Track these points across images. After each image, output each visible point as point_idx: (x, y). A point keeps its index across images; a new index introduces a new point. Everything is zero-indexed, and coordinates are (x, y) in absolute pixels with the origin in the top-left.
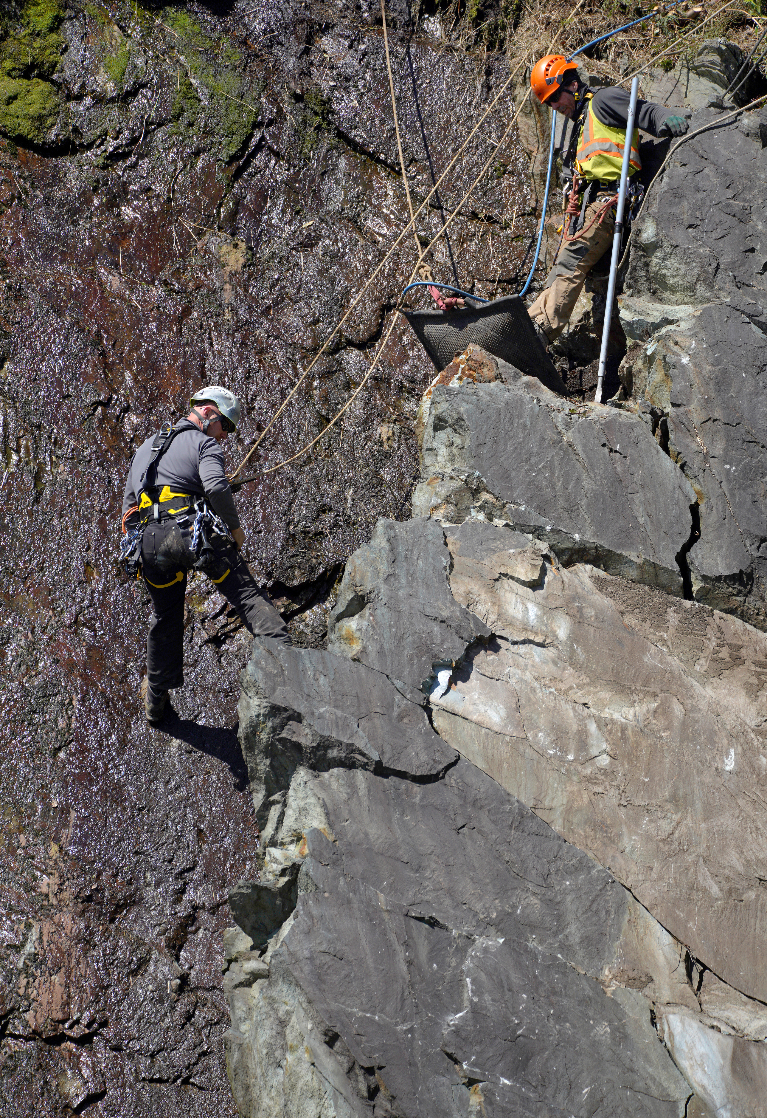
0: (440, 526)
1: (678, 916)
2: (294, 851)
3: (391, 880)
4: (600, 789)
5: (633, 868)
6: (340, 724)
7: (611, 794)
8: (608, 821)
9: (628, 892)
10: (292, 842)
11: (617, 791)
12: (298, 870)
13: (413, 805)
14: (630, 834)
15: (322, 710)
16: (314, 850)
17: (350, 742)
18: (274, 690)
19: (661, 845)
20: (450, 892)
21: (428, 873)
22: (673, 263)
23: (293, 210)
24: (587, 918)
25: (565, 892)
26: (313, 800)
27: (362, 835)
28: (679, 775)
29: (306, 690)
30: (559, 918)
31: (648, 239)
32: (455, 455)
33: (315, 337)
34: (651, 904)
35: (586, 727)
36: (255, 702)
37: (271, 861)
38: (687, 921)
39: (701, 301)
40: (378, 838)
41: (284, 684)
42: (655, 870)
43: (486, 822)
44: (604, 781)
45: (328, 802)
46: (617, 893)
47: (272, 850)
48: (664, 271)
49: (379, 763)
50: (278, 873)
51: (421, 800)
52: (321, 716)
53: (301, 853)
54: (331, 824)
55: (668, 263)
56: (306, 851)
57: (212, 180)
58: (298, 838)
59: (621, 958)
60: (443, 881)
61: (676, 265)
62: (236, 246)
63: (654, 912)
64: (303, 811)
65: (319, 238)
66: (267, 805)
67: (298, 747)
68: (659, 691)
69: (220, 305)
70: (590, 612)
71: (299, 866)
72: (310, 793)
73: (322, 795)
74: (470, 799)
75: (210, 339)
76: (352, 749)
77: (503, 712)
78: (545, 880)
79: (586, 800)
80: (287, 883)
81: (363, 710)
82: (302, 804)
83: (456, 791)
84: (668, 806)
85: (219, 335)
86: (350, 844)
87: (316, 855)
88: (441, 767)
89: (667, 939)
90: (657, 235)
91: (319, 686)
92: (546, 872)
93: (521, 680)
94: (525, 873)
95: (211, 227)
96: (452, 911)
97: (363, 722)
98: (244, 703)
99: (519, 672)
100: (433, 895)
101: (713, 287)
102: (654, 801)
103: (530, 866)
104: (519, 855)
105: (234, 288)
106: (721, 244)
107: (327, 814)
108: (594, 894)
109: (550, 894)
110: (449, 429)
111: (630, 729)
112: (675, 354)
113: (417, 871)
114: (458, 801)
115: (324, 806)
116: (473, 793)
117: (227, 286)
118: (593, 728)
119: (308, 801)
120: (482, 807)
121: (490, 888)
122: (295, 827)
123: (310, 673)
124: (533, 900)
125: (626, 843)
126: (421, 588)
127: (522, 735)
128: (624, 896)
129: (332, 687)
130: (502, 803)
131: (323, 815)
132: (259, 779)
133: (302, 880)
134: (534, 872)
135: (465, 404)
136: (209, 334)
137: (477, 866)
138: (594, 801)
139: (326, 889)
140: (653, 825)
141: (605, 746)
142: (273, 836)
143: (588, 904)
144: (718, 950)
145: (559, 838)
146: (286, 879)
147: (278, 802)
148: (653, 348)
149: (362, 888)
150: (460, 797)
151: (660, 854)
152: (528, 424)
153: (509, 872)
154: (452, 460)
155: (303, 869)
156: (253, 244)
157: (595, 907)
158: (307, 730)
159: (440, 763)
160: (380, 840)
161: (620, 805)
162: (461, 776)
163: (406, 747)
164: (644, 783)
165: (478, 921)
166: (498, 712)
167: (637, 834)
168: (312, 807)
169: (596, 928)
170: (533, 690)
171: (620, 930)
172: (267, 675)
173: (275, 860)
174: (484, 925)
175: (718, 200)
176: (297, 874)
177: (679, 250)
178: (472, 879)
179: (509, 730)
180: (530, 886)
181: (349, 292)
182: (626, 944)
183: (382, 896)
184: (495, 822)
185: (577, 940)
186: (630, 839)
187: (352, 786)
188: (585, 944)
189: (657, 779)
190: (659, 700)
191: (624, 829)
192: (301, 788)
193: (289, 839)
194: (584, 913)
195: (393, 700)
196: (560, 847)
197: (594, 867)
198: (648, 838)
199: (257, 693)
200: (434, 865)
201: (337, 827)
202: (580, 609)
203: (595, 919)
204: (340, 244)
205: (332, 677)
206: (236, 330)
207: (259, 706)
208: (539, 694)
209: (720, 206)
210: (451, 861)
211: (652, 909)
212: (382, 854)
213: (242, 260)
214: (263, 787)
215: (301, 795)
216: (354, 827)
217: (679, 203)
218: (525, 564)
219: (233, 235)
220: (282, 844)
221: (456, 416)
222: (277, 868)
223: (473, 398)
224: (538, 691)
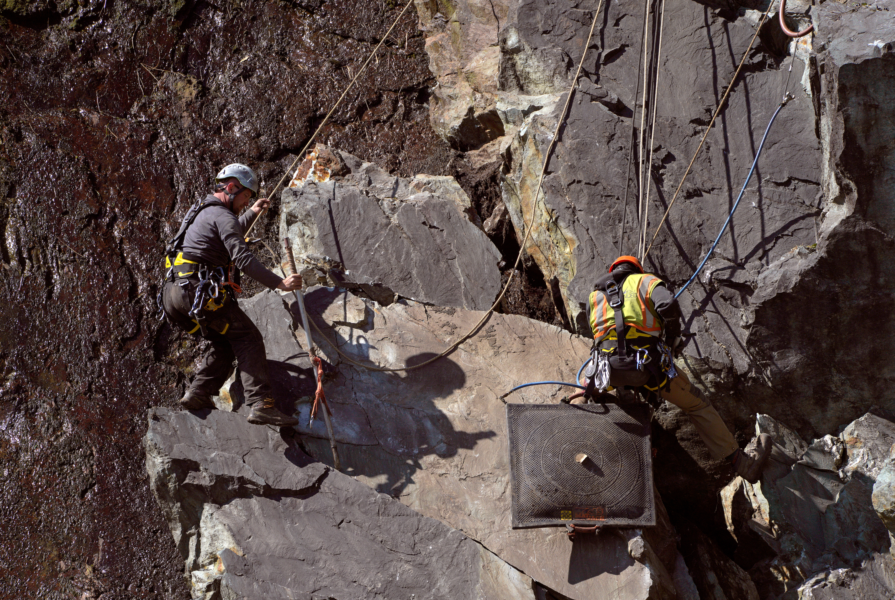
0: (279, 295)
1: (520, 554)
2: (214, 570)
3: (293, 576)
4: (443, 471)
5: (480, 525)
6: (229, 463)
7: (452, 472)
8: (454, 494)
9: (478, 544)
10: (210, 563)
11: (456, 469)
12: (220, 584)
13: (299, 514)
14: (472, 500)
15: (213, 455)
16: (228, 566)
17: (240, 475)
18: (171, 447)
19: (498, 503)
20: (342, 575)
21: (321, 564)
22: (533, 62)
23: (231, 50)
24: (451, 572)
25: (430, 555)
26: (220, 527)
27: (264, 546)
28: (501, 446)
29: (197, 442)
30: (430, 576)
31: (513, 45)
32: (307, 244)
33: (258, 148)
34: (498, 550)
35: (423, 425)
36: (159, 460)
37: (197, 582)
38: (528, 557)
39: (559, 90)
40: (277, 546)
41: (179, 442)
42: (496, 523)
43: (358, 515)
44: (445, 465)
45: (232, 525)
46: (470, 547)
47: (196, 573)
48: (527, 69)
49: (267, 487)
50: (204, 590)
51: (305, 508)
52: (213, 461)
53: (220, 571)
54: (238, 543)
55: (530, 62)
56: (223, 568)
57: (165, 32)
58: (214, 559)
59: (482, 596)
60: (334, 567)
61: (536, 63)
62: (190, 82)
63: (502, 555)
64: (214, 537)
65: (253, 70)
66: (185, 539)
67: (200, 487)
68: (474, 386)
69: (181, 130)
70: (410, 336)
71: (220, 580)
72: (217, 522)
73: (226, 522)
74: (342, 499)
75: (175, 156)
76: (242, 480)
77: (357, 428)
78: (413, 549)
79: (434, 482)
80: (213, 596)
81: (245, 448)
82: (212, 532)
83: (331, 496)
84: (497, 472)
85: (182, 153)
86: (256, 555)
87: (231, 570)
88: (314, 479)
89: (515, 574)
90: (519, 41)
91: (206, 438)
92: (412, 542)
93: (366, 400)
94: (397, 547)
95: (168, 69)
96: (346, 590)
97: (246, 458)
98: (151, 463)
99: (364, 395)
100: (329, 580)
101: (567, 77)
102: (485, 471)
103: (400, 541)
104: (389, 534)
105: (190, 116)
106: (570, 43)
107: (234, 536)
108: (453, 551)
109: (419, 559)
110: (299, 223)
111: (457, 419)
112: (543, 133)
113: (312, 564)
114: (333, 503)
115: (230, 529)
116: (344, 495)
117: (185, 114)
118: (429, 424)
119: (216, 528)
120: (353, 504)
121: (372, 565)
122: (210, 551)
123: (198, 429)
124: (407, 567)
125: (471, 507)
126: (274, 346)
127: (376, 442)
128: (476, 548)
129: (217, 436)
130: (368, 497)
131: (230, 537)
132: (175, 519)
133: (224, 591)
134: (403, 545)
135: (309, 203)
136: (175, 153)
137: (358, 550)
138: (440, 481)
139: (245, 594)
140: (488, 489)
141: (440, 437)
142: (195, 561)
143: (450, 560)
144: (555, 573)
145: (417, 514)
146: (211, 593)
147: (193, 534)
148: (525, 130)
149: (272, 587)
150: (334, 499)
151: (498, 510)
152: (362, 212)
153: (384, 549)
154: (306, 247)
155: (224, 582)
156: (202, 79)
157: (455, 560)
158: (204, 474)
159: (313, 476)
160: (279, 547)
161: (460, 479)
162: (332, 483)
163: (285, 470)
164: (476, 459)
165: (368, 593)
166: (353, 429)
167: (478, 499)
168: (220, 532)
169: (459, 578)
170: (377, 406)
171: (478, 575)
172: (164, 437)
173: (200, 580)
174: (373, 595)
175: (564, 10)
176: (219, 587)
177: (538, 52)
178: (356, 561)
179: (364, 441)
180: (402, 556)
181: (282, 110)
182: (485, 585)
183: (289, 591)
184: (365, 513)
185: (447, 590)
186: (473, 504)
187: (249, 509)
188: (454, 592)
189: (485, 453)
190: (474, 392)
191: (467, 497)
192: (208, 520)
193: (207, 561)
194: (448, 568)
195: (267, 435)
196: (419, 521)
197: (448, 530)
198: (486, 500)
199: (159, 453)
200: (324, 557)
201: (244, 544)
202: (401, 336)
203: (457, 571)
204: (271, 73)
205: (215, 428)
206: (195, 148)
207: (163, 462)
208: (383, 409)
209: (566, 14)
210: (337, 551)
211: (500, 553)
212: (282, 558)
213: (194, 93)
214: (179, 524)
215: (210, 525)
216: (257, 541)
217: (534, 14)
218: (352, 310)
219: (185, 73)
220: (203, 566)
221: (304, 213)
222: (203, 586)
223: (316, 196)
224: (381, 406)
